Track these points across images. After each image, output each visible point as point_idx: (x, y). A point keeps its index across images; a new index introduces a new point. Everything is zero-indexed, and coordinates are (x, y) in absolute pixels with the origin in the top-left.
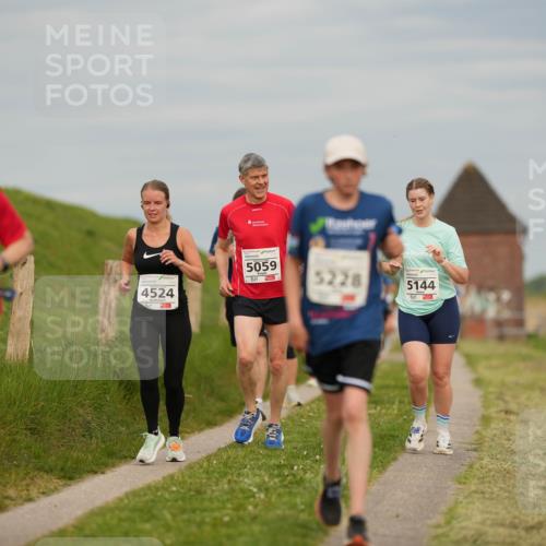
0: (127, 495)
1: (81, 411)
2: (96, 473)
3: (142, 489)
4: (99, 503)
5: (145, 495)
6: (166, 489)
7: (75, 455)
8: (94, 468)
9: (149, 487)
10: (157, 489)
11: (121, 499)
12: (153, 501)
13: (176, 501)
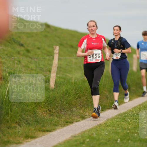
0: (118, 115)
1: (105, 92)
2: (109, 109)
3: (122, 113)
4: (110, 117)
5: (123, 115)
6: (129, 113)
7: (104, 104)
8: (109, 108)
9: (124, 113)
10: (126, 113)
11: (116, 116)
12: (125, 116)
13: (132, 116)
